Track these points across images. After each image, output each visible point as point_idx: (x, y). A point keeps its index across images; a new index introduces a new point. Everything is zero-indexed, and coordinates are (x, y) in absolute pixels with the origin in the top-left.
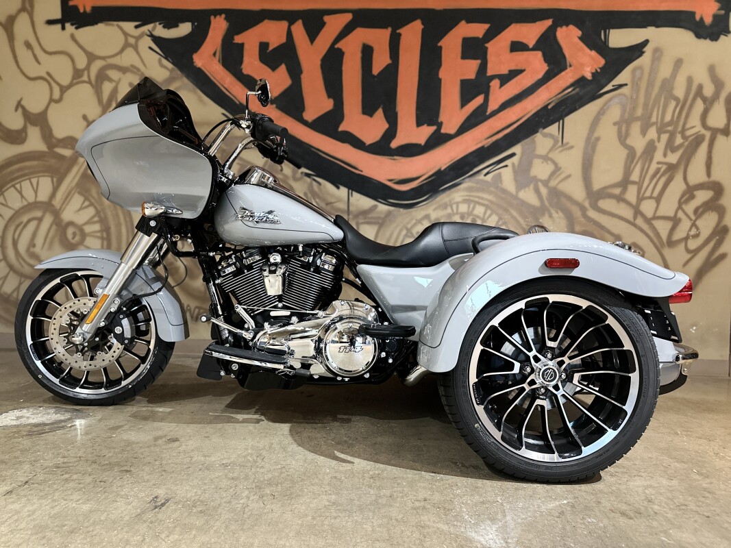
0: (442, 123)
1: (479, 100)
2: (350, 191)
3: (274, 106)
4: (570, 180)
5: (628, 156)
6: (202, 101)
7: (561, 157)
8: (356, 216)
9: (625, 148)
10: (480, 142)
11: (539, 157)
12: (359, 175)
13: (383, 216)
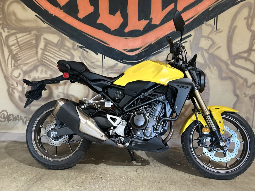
0: (152, 18)
1: (172, 6)
2: (104, 56)
3: (63, 10)
4: (220, 49)
5: (252, 36)
6: (24, 8)
7: (215, 37)
8: (107, 69)
9: (251, 32)
10: (173, 29)
11: (205, 37)
12: (108, 47)
13: (121, 69)
